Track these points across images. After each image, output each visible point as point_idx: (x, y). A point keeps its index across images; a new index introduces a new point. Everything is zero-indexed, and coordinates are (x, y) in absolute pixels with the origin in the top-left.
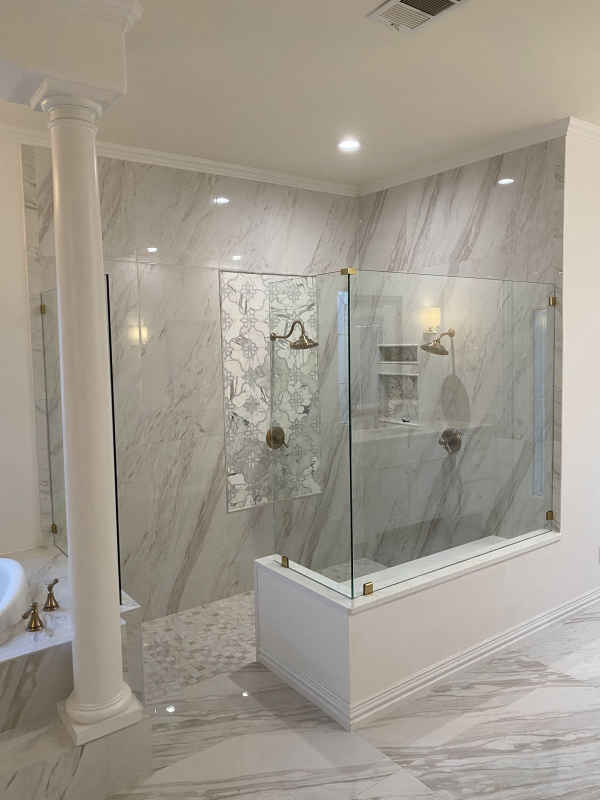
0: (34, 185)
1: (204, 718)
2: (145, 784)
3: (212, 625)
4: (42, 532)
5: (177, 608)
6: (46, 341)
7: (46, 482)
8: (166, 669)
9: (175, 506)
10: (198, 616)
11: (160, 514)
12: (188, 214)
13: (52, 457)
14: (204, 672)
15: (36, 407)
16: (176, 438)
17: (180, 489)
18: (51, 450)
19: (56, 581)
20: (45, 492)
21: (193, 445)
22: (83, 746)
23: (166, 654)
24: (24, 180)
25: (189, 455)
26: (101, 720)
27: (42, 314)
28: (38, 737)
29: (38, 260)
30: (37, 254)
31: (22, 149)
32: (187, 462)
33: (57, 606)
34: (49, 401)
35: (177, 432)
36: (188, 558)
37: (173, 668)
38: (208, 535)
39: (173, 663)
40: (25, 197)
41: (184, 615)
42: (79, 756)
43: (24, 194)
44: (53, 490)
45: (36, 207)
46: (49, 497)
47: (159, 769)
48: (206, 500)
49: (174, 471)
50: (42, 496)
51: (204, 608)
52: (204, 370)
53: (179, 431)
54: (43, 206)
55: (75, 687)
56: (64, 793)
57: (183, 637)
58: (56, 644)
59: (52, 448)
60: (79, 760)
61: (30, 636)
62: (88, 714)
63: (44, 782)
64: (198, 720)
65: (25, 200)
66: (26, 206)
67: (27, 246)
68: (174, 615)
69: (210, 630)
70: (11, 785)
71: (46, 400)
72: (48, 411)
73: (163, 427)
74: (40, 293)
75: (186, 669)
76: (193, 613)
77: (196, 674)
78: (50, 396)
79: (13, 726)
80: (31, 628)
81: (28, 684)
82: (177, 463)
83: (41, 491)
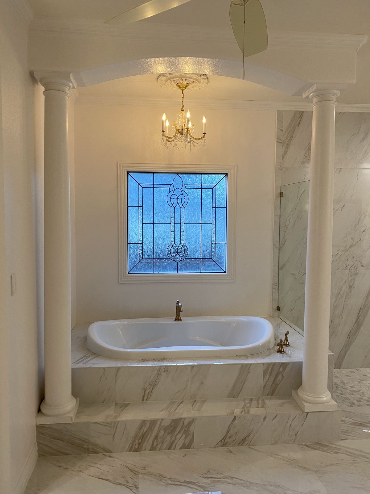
0: (282, 130)
1: (366, 424)
2: (337, 444)
3: (363, 380)
4: (273, 309)
5: (340, 366)
6: (282, 211)
7: (276, 284)
8: (338, 396)
9: (343, 308)
10: (353, 374)
11: (334, 311)
12: (364, 138)
13: (280, 271)
14: (361, 403)
15: (274, 245)
16: (346, 268)
17: (347, 299)
18: (280, 268)
19: (288, 333)
20: (275, 289)
21: (356, 274)
22: (308, 413)
23: (336, 389)
24: (277, 128)
25: (354, 279)
26: (317, 403)
27: (281, 197)
28: (284, 403)
29: (281, 169)
30: (280, 166)
31: (278, 112)
32: (352, 283)
33: (289, 345)
34: (280, 243)
35: (347, 265)
36: (349, 339)
37: (342, 397)
38: (362, 329)
39: (342, 394)
40: (277, 137)
41: (344, 371)
42: (305, 417)
43: (277, 136)
44: (279, 289)
45: (282, 142)
46: (277, 292)
47: (344, 440)
48: (362, 307)
49: (344, 287)
50: (274, 290)
51: (357, 370)
52: (366, 230)
53: (348, 265)
54: (285, 141)
55: (303, 383)
56: (297, 433)
57: (346, 382)
58: (294, 361)
59: (280, 266)
60: (305, 419)
61: (279, 355)
62: (310, 398)
63: (288, 425)
64: (363, 424)
65: (277, 139)
66: (277, 142)
67: (276, 162)
68: (338, 370)
69: (362, 383)
70: (275, 419)
71: (279, 241)
72: (280, 247)
73: (339, 261)
74: (280, 186)
75: (350, 398)
76: (350, 371)
77: (357, 403)
78: (281, 239)
79: (272, 395)
80: (279, 351)
81: (280, 377)
82: (346, 283)
83: (273, 288)
